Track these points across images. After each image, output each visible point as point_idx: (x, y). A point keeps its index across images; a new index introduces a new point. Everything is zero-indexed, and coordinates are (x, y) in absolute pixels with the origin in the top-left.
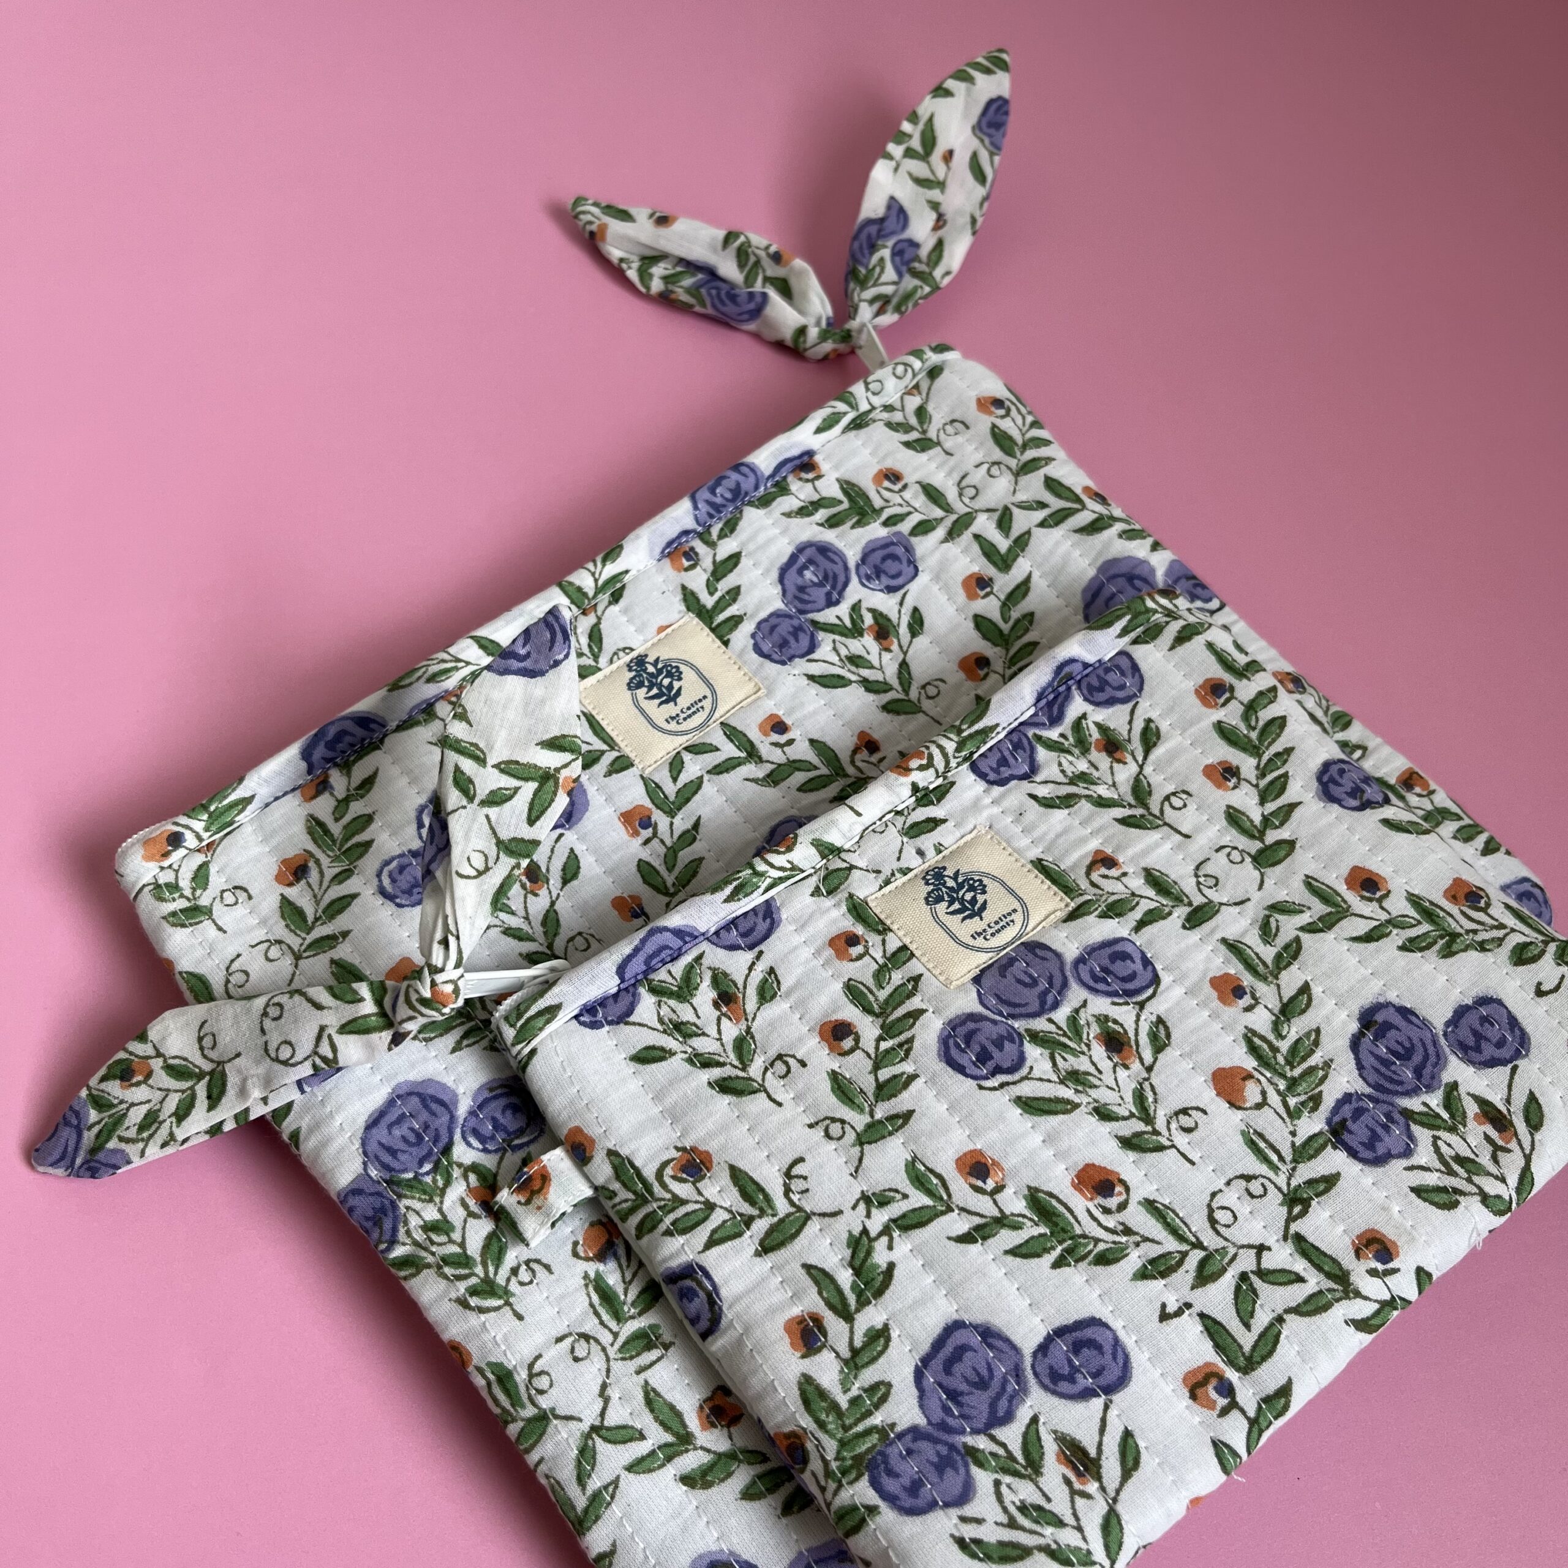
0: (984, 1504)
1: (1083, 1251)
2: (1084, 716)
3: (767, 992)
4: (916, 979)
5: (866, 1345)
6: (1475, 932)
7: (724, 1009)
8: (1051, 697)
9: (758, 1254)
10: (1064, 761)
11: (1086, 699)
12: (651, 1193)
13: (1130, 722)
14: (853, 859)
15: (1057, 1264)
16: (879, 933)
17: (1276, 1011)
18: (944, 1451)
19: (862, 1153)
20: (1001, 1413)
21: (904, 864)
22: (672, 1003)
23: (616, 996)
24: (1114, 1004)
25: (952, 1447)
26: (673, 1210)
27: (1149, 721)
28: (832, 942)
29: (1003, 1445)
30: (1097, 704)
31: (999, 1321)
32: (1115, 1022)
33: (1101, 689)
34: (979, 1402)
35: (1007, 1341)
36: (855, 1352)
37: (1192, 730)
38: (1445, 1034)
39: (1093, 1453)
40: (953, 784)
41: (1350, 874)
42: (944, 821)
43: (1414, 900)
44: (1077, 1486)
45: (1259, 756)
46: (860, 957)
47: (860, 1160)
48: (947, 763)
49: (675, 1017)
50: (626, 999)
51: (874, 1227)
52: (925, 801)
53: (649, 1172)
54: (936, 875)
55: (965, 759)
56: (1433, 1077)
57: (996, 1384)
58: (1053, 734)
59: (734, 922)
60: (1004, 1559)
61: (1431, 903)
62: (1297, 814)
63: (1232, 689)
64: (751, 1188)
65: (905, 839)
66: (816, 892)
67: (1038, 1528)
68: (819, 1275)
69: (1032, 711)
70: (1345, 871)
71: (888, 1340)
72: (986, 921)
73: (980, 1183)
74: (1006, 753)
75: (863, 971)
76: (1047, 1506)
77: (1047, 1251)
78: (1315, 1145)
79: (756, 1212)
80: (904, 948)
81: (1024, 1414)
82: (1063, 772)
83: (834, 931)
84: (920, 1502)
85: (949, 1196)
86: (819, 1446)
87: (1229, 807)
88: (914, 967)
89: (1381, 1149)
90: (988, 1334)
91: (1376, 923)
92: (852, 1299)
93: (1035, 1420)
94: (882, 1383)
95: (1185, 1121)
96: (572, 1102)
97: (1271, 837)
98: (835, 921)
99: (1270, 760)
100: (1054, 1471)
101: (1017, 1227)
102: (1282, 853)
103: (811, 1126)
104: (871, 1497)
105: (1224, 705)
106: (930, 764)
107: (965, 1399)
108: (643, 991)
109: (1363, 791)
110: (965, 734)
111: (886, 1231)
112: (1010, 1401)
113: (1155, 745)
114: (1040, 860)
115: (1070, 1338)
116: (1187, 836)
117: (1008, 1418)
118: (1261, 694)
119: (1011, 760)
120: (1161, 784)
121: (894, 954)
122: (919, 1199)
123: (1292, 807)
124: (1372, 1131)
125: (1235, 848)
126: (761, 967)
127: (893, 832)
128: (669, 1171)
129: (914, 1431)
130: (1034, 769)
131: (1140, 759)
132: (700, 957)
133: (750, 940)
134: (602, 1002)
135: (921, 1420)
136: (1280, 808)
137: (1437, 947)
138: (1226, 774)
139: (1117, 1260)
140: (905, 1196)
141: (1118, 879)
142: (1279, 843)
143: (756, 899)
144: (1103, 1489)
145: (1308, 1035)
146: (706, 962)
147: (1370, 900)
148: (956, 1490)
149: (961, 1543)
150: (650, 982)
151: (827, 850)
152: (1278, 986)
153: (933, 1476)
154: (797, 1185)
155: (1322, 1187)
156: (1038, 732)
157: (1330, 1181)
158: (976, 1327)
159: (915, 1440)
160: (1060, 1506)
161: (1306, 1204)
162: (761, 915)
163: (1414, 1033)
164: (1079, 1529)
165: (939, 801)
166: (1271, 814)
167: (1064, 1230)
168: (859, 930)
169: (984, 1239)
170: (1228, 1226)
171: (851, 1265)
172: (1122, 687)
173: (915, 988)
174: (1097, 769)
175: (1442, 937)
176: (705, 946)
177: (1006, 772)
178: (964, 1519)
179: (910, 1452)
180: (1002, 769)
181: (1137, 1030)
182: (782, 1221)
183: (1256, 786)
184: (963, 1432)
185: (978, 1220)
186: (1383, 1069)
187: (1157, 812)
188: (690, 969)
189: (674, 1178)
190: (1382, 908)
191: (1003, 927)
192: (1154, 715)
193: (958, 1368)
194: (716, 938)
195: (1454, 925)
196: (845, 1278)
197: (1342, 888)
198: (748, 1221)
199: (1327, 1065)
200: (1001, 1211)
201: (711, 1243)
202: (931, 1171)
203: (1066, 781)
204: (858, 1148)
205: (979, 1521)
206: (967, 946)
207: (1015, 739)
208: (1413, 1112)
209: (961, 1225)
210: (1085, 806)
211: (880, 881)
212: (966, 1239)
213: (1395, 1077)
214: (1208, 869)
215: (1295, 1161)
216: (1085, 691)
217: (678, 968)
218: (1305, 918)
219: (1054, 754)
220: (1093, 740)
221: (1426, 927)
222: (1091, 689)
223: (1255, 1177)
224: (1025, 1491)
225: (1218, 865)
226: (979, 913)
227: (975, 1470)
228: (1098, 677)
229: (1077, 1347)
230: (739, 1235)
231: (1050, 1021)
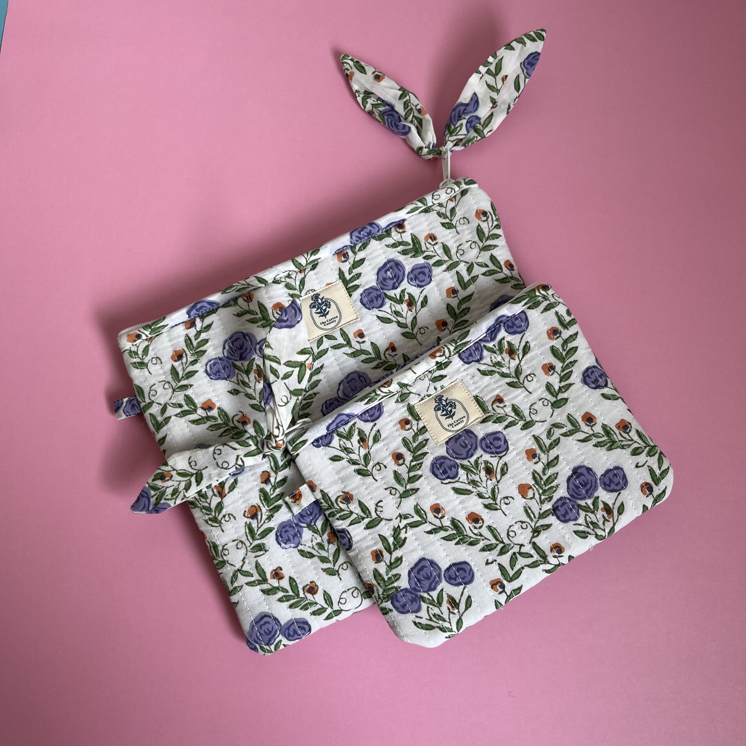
0: (423, 613)
1: (465, 540)
2: (503, 338)
3: (376, 439)
4: (427, 440)
5: (395, 562)
6: (622, 441)
7: (361, 444)
8: (493, 329)
9: (365, 529)
10: (492, 356)
11: (506, 331)
12: (334, 506)
13: (520, 342)
14: (411, 389)
15: (457, 544)
16: (417, 420)
17: (545, 464)
18: (414, 596)
19: (401, 501)
20: (432, 587)
21: (429, 393)
22: (344, 440)
23: (326, 436)
24: (491, 457)
25: (416, 596)
26: (340, 512)
27: (527, 342)
28: (400, 422)
29: (432, 597)
30: (509, 333)
31: (436, 559)
32: (490, 464)
33: (512, 327)
34: (426, 583)
35: (438, 566)
36: (391, 564)
37: (542, 348)
38: (600, 479)
39: (458, 601)
40: (451, 362)
41: (584, 415)
42: (446, 376)
43: (604, 427)
44: (451, 610)
45: (564, 362)
46: (409, 429)
47: (400, 503)
48: (450, 353)
49: (345, 445)
50: (329, 437)
51: (402, 525)
52: (440, 368)
53: (333, 499)
54: (440, 398)
55: (457, 352)
56: (591, 494)
57: (432, 578)
58: (490, 345)
59: (367, 411)
60: (427, 629)
61: (610, 428)
62: (572, 388)
63: (561, 333)
64: (364, 509)
65: (431, 382)
66: (397, 401)
67: (438, 621)
68: (383, 539)
69: (485, 335)
70: (583, 413)
71: (402, 561)
72: (454, 420)
73: (437, 515)
74: (472, 352)
75: (409, 434)
76: (441, 615)
77: (454, 539)
78: (547, 514)
79: (366, 516)
80: (424, 427)
81: (439, 588)
82: (492, 361)
83: (401, 417)
84: (405, 610)
85: (427, 518)
86: (378, 590)
87: (548, 383)
88: (427, 435)
89: (567, 517)
90: (432, 563)
91: (588, 435)
92: (392, 547)
93: (442, 590)
94: (398, 574)
95: (506, 501)
96: (310, 472)
97: (561, 396)
98: (403, 413)
99: (568, 364)
100: (445, 605)
101: (446, 530)
102: (562, 404)
103: (386, 489)
104: (391, 607)
105: (556, 339)
106: (444, 355)
107: (422, 582)
108: (335, 435)
109: (598, 381)
110: (458, 344)
111: (405, 527)
112: (436, 584)
113: (527, 353)
114: (477, 396)
115: (457, 567)
116: (530, 393)
117: (434, 589)
118: (571, 336)
119: (474, 354)
120: (526, 370)
121: (421, 429)
122: (417, 518)
123: (571, 385)
124: (566, 511)
125: (546, 399)
126: (375, 429)
127: (427, 379)
128: (339, 500)
129: (406, 589)
130: (481, 358)
131: (521, 357)
132: (355, 424)
133: (372, 418)
134: (321, 438)
135: (408, 587)
136: (566, 385)
137: (607, 446)
138: (549, 368)
139: (476, 544)
140: (413, 517)
141: (502, 408)
142: (562, 399)
143: (376, 403)
144: (459, 612)
145: (554, 474)
146: (357, 426)
147: (588, 426)
148: (416, 608)
149: (415, 623)
150: (337, 431)
151: (402, 385)
152: (548, 455)
153: (410, 604)
154: (379, 509)
155: (545, 528)
156: (485, 344)
157: (548, 526)
158: (429, 560)
159: (406, 592)
160: (445, 616)
161: (539, 533)
162: (377, 409)
163: (589, 477)
164: (450, 623)
165: (445, 368)
166: (562, 387)
167: (461, 533)
168: (410, 418)
169: (436, 533)
170: (513, 537)
171: (393, 536)
172: (520, 326)
173: (426, 443)
174: (504, 361)
175: (609, 442)
176: (357, 420)
177: (471, 359)
178: (417, 617)
179: (404, 595)
180: (470, 358)
181: (497, 467)
182: (373, 520)
183: (560, 375)
184: (420, 591)
185: (434, 527)
186: (576, 490)
187: (522, 382)
188: (351, 428)
189: (341, 502)
190: (592, 430)
191: (459, 423)
192: (529, 340)
193: (422, 573)
194: (361, 417)
195: (615, 437)
196: (391, 540)
197: (580, 420)
198: (363, 519)
199: (557, 486)
200: (442, 525)
201: (351, 524)
202: (422, 509)
203: (492, 365)
204: (400, 499)
205: (421, 618)
206: (446, 429)
207: (476, 346)
208: (581, 506)
209: (429, 527)
210: (497, 376)
211: (420, 399)
212: (430, 532)
213: (579, 493)
214: (535, 407)
215: (539, 518)
216: (506, 328)
217: (347, 427)
218: (564, 430)
219: (490, 353)
220: (505, 349)
221: (605, 438)
222: (508, 327)
223: (525, 522)
224: (436, 611)
225: (539, 406)
226: (452, 417)
227: (422, 603)
228: (512, 322)
229: (458, 570)
230: (360, 522)
231: (469, 461)
